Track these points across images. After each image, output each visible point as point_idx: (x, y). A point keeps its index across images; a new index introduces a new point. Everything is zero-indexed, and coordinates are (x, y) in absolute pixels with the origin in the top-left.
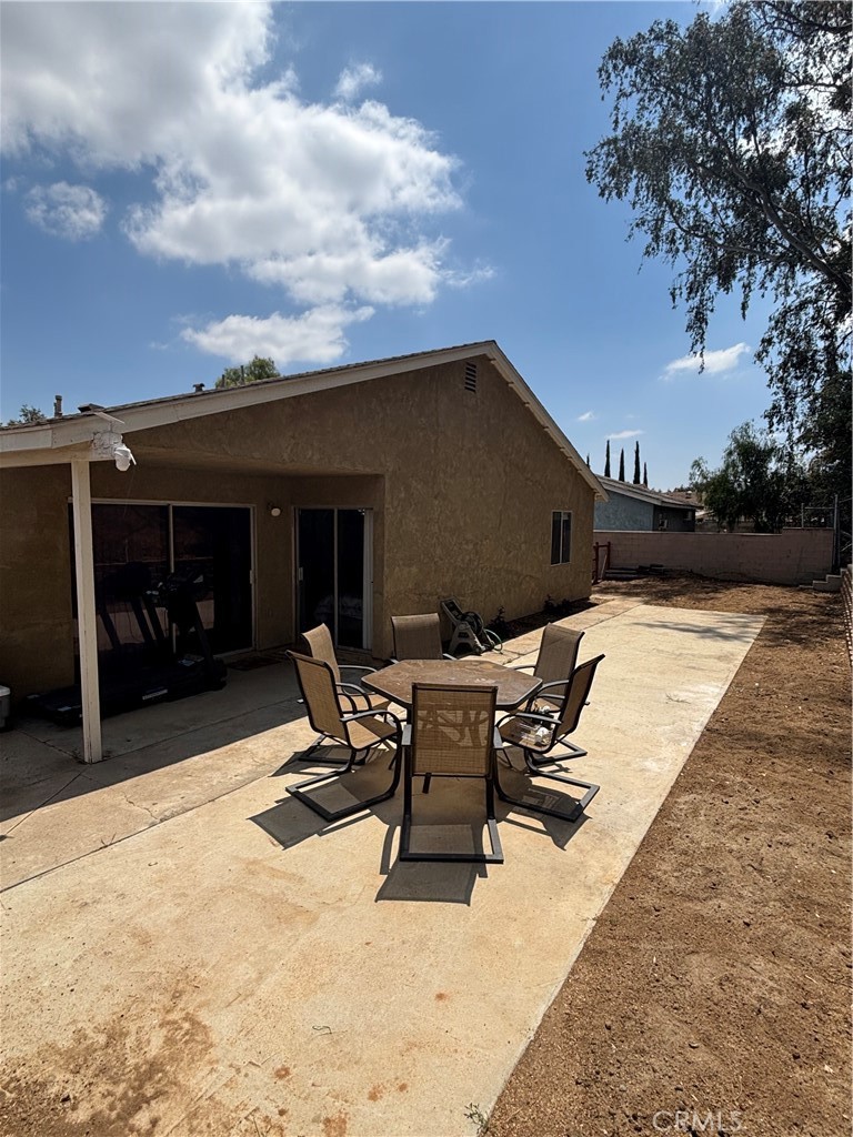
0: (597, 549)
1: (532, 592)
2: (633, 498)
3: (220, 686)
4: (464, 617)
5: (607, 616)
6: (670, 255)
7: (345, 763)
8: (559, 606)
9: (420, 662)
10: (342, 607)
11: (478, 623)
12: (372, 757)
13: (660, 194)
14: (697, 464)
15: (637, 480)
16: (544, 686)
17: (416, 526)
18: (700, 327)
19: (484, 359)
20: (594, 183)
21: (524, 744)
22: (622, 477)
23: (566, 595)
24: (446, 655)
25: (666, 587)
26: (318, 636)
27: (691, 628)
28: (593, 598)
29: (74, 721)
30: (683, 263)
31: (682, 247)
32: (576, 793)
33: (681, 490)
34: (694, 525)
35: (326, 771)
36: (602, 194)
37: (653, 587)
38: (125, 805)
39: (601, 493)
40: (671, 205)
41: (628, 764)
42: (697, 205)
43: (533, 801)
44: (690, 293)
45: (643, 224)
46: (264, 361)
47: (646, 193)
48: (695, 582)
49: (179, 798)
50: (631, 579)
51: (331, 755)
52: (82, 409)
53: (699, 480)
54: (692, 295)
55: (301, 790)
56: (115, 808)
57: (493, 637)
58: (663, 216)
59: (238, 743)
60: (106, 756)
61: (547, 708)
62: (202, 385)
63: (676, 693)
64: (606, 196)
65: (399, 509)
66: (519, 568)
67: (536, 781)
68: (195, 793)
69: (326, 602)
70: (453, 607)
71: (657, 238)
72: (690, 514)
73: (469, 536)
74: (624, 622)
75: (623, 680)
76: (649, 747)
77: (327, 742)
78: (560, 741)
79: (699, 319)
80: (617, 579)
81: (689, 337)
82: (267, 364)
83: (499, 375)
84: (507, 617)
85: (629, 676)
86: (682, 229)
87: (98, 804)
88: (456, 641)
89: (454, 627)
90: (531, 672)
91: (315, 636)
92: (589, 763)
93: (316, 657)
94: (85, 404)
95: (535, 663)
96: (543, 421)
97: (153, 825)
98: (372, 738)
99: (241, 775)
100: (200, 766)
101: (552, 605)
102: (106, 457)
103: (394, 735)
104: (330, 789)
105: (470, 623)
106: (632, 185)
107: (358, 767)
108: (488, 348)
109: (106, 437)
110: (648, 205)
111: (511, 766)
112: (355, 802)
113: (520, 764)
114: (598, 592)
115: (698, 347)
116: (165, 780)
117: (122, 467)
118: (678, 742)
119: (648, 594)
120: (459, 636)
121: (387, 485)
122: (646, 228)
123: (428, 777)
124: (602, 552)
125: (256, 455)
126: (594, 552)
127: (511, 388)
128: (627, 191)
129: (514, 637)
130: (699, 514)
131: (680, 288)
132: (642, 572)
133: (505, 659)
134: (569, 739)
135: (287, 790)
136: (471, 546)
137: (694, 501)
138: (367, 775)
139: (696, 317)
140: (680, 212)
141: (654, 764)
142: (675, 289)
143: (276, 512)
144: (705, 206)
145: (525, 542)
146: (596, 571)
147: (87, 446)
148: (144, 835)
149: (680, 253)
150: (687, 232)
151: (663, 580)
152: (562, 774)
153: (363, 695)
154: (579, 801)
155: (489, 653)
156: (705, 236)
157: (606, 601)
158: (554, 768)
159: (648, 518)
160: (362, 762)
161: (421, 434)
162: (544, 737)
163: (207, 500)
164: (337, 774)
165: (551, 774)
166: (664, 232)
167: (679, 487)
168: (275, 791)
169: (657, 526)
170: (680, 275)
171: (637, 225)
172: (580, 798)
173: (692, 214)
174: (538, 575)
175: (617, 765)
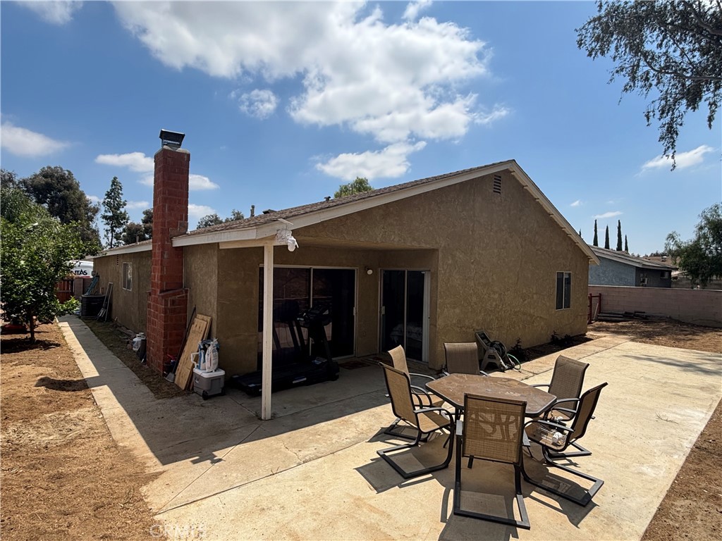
0: (591, 298)
1: (542, 329)
2: (618, 261)
3: (334, 378)
4: (492, 345)
5: (601, 349)
6: (645, 89)
7: (414, 439)
8: (562, 339)
9: (465, 376)
10: (409, 332)
11: (502, 349)
12: (432, 437)
13: (636, 48)
14: (671, 237)
15: (619, 248)
16: (558, 401)
17: (459, 282)
18: (672, 137)
19: (507, 172)
20: (583, 48)
21: (544, 443)
22: (607, 246)
23: (568, 332)
24: (482, 372)
25: (649, 328)
26: (397, 353)
27: (674, 362)
28: (589, 334)
29: (257, 393)
30: (655, 93)
31: (654, 82)
32: (586, 485)
33: (657, 255)
34: (671, 282)
35: (403, 443)
36: (590, 55)
37: (637, 328)
38: (283, 449)
39: (594, 259)
40: (645, 55)
41: (627, 467)
42: (667, 52)
43: (551, 486)
44: (662, 114)
45: (622, 70)
46: (362, 179)
47: (624, 49)
48: (674, 326)
49: (313, 449)
50: (619, 321)
51: (405, 433)
52: (265, 213)
53: (674, 248)
54: (665, 115)
55: (387, 454)
56: (278, 450)
57: (513, 360)
58: (639, 63)
59: (347, 417)
60: (274, 416)
61: (561, 418)
62: (330, 197)
63: (664, 413)
64: (593, 56)
65: (448, 271)
66: (532, 311)
67: (552, 470)
68: (323, 448)
69: (397, 329)
70: (484, 337)
71: (633, 79)
72: (667, 274)
73: (496, 289)
74: (614, 354)
75: (617, 399)
76: (643, 455)
77: (402, 423)
78: (571, 444)
79: (671, 132)
80: (607, 321)
81: (662, 146)
82: (364, 182)
83: (517, 181)
84: (524, 346)
85: (622, 397)
86: (654, 70)
87: (269, 447)
88: (487, 360)
89: (485, 351)
90: (546, 389)
91: (395, 353)
92: (593, 461)
93: (397, 368)
94: (266, 210)
95: (549, 383)
96: (549, 210)
97: (299, 464)
98: (435, 426)
99: (349, 438)
100: (325, 429)
101: (557, 339)
102: (283, 243)
103: (448, 425)
104: (405, 456)
105: (496, 349)
106: (613, 46)
107: (423, 444)
108: (510, 164)
109: (283, 233)
110: (625, 57)
111: (532, 457)
112: (422, 468)
113: (539, 455)
114: (592, 330)
115: (670, 153)
116: (306, 436)
117: (291, 249)
118: (671, 455)
119: (633, 333)
120: (489, 358)
121: (440, 256)
122: (624, 72)
123: (471, 458)
124: (595, 301)
125: (362, 239)
126: (588, 302)
127: (526, 189)
128: (609, 50)
129: (529, 360)
130: (674, 273)
131: (653, 111)
132: (628, 316)
133: (523, 376)
134: (579, 442)
135: (378, 453)
136: (496, 296)
137: (669, 263)
138: (428, 450)
139: (667, 130)
140: (653, 58)
141: (649, 470)
142: (648, 112)
143: (370, 272)
144: (674, 51)
145: (536, 294)
146: (590, 315)
147: (273, 238)
148: (295, 470)
149: (653, 87)
150: (659, 72)
151: (646, 323)
152: (572, 468)
153: (426, 394)
154: (587, 490)
155: (510, 371)
156: (675, 72)
157: (599, 337)
158: (565, 462)
159: (632, 277)
160: (425, 440)
161: (463, 222)
162: (559, 439)
163: (331, 265)
164: (409, 446)
165: (563, 466)
166: (639, 73)
167: (655, 253)
168: (371, 452)
169: (639, 282)
170: (653, 102)
171: (617, 72)
172: (589, 488)
173: (663, 59)
174: (545, 316)
175: (617, 466)
